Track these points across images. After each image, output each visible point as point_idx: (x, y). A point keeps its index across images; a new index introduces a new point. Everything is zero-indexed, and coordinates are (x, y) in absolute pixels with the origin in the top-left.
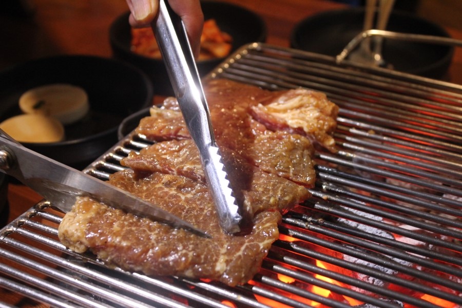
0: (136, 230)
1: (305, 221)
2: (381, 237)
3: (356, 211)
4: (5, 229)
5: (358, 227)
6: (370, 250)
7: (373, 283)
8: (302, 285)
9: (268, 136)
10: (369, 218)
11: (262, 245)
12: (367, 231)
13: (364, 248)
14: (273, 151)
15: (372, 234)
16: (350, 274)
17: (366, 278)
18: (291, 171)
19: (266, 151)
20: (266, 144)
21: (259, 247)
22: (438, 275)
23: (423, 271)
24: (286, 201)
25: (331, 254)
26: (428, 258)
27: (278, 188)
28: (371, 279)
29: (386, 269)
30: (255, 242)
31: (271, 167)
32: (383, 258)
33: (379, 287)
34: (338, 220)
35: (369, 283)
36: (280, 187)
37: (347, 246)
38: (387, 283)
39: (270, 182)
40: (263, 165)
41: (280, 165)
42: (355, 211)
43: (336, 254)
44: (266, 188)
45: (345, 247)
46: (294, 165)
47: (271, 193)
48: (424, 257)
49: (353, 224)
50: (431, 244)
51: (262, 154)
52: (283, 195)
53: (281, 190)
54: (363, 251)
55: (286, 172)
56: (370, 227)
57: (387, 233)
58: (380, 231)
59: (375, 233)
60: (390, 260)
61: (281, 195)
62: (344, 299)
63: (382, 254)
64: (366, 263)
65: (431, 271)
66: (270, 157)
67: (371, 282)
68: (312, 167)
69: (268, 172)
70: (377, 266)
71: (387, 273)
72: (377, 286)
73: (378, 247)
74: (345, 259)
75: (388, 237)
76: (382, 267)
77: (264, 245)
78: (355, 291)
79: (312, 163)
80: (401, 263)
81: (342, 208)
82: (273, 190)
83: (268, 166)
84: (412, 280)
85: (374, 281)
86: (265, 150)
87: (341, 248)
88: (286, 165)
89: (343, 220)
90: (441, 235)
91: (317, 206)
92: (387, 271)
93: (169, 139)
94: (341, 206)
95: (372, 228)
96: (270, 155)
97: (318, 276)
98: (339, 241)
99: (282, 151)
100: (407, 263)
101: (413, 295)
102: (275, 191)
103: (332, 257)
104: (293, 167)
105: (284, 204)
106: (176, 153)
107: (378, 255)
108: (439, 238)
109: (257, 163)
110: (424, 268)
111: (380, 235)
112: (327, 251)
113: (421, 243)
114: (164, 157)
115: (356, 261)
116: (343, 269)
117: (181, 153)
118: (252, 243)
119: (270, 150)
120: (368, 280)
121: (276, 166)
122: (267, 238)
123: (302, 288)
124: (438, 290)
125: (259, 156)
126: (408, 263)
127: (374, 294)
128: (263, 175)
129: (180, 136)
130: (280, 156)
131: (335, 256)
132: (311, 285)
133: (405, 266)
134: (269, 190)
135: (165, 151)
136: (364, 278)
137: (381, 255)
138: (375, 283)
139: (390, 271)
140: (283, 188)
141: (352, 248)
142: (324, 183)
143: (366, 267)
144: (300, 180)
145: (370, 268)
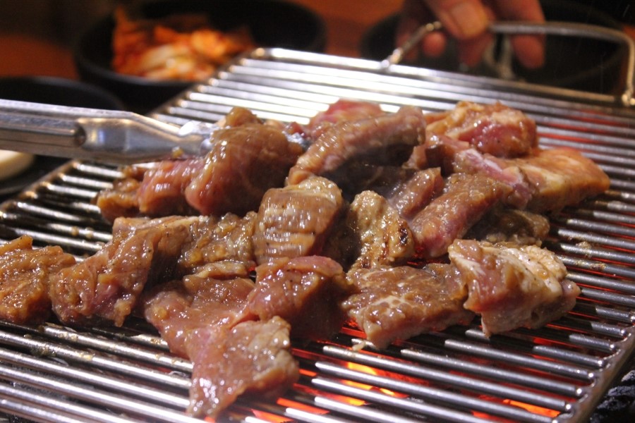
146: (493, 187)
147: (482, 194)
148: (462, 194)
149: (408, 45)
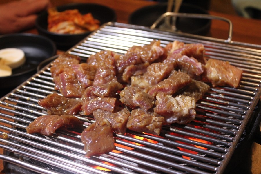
146: (188, 79)
147: (184, 81)
148: (178, 79)
149: (158, 22)
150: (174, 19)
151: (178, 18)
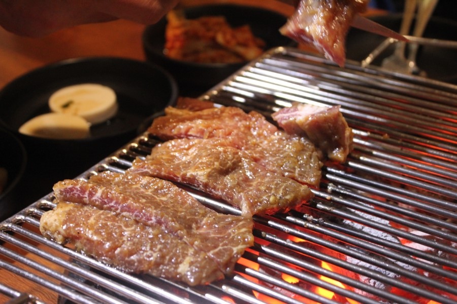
0: (112, 225)
1: (305, 220)
2: (386, 240)
3: (363, 213)
4: (15, 218)
5: (363, 230)
6: (372, 253)
7: (374, 285)
8: (306, 285)
9: (279, 137)
10: (375, 221)
11: (235, 250)
12: (371, 234)
13: (367, 251)
14: (281, 152)
15: (377, 237)
16: (353, 276)
17: (368, 281)
18: (297, 171)
19: (275, 152)
20: (276, 144)
21: (233, 251)
22: (447, 282)
23: (430, 277)
24: (287, 200)
25: (335, 255)
26: (436, 264)
27: (281, 187)
28: (372, 281)
29: (388, 272)
30: (229, 246)
31: (277, 167)
32: (386, 261)
33: (381, 289)
34: (344, 221)
35: (370, 286)
36: (282, 186)
37: (350, 248)
38: (389, 286)
39: (273, 181)
40: (270, 165)
41: (287, 165)
42: (361, 214)
43: (340, 256)
44: (269, 187)
45: (348, 249)
46: (300, 166)
47: (273, 192)
48: (432, 263)
49: (358, 226)
50: (441, 251)
51: (270, 154)
52: (285, 194)
53: (283, 189)
54: (366, 254)
55: (292, 172)
56: (375, 230)
57: (393, 237)
58: (385, 234)
59: (380, 236)
60: (393, 264)
61: (282, 194)
62: (347, 301)
63: (386, 257)
64: (368, 265)
65: (439, 278)
66: (277, 158)
67: (372, 284)
68: (318, 168)
69: (273, 172)
70: (379, 268)
71: (389, 276)
72: (378, 289)
73: (383, 250)
74: (348, 261)
75: (394, 241)
76: (384, 270)
77: (238, 250)
78: (358, 294)
79: (319, 164)
80: (405, 267)
81: (349, 210)
82: (276, 189)
83: (274, 166)
84: (417, 286)
85: (375, 283)
86: (273, 151)
87: (345, 250)
88: (292, 166)
89: (348, 222)
90: (452, 242)
91: (319, 206)
92: (389, 274)
93: (180, 138)
94: (348, 208)
95: (377, 231)
96: (277, 155)
97: (323, 278)
98: (342, 243)
99: (291, 152)
100: (410, 268)
101: (418, 301)
102: (277, 189)
103: (337, 259)
104: (300, 168)
105: (285, 203)
106: (185, 151)
107: (381, 258)
108: (450, 245)
109: (263, 163)
110: (431, 274)
111: (385, 238)
112: (332, 252)
113: (430, 249)
114: (172, 154)
115: (358, 263)
116: (347, 271)
117: (190, 151)
118: (226, 247)
119: (278, 151)
120: (369, 282)
121: (282, 166)
122: (241, 243)
123: (305, 288)
124: (446, 298)
125: (266, 157)
126: (412, 267)
127: (375, 297)
128: (268, 174)
129: (191, 136)
130: (288, 157)
131: (339, 258)
132: (315, 286)
133: (408, 270)
134: (272, 189)
135: (175, 148)
136: (365, 280)
137: (384, 258)
138: (376, 285)
139: (392, 274)
140: (286, 187)
141: (355, 250)
142: (330, 184)
143: (368, 269)
144: (304, 180)
145: (371, 270)
149: (377, 52)
150: (414, 47)
151: (421, 47)
